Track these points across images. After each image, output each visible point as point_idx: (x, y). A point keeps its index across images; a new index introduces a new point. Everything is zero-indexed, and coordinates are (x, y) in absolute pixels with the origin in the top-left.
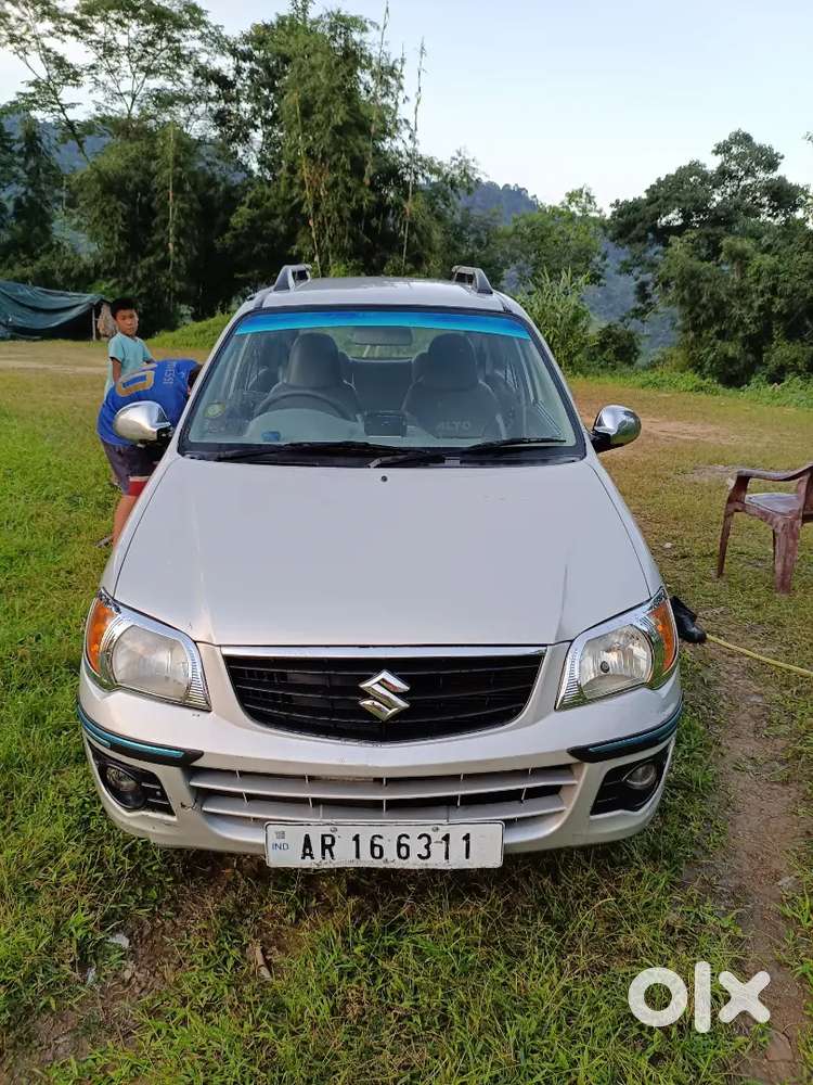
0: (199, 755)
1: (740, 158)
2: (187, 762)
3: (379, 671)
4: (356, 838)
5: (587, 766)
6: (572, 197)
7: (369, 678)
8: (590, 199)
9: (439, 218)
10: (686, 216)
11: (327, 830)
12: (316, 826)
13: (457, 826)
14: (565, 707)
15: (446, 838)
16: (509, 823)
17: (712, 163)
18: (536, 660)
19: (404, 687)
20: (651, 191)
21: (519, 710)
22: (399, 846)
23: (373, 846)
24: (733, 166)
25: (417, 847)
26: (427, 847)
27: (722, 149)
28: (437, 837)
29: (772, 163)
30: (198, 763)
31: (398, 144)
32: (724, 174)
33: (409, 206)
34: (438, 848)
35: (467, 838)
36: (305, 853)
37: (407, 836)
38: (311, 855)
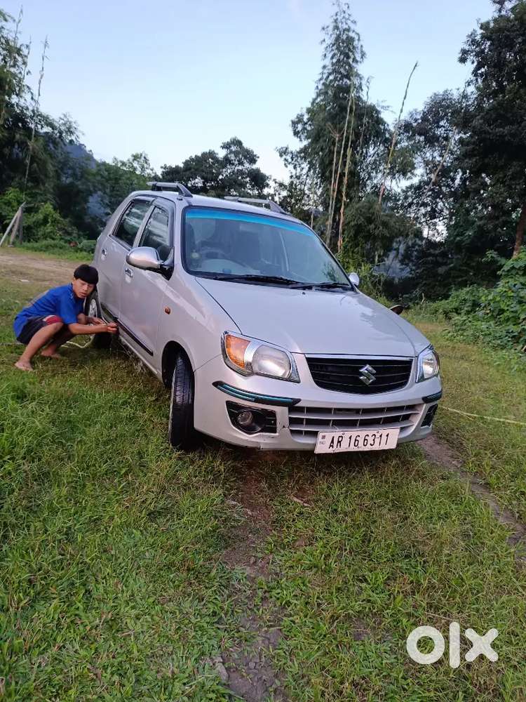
0: (299, 400)
1: (236, 154)
2: (292, 405)
3: (365, 364)
4: (350, 438)
5: (425, 405)
6: (136, 157)
7: (362, 367)
8: (146, 160)
9: (52, 156)
10: (206, 180)
11: (340, 434)
12: (337, 433)
13: (384, 431)
14: (419, 382)
15: (381, 436)
16: (402, 429)
17: (221, 154)
18: (410, 362)
19: (374, 371)
20: (186, 163)
21: (406, 383)
22: (365, 440)
23: (356, 440)
24: (232, 157)
25: (370, 440)
26: (374, 440)
27: (226, 146)
28: (378, 435)
29: (253, 160)
30: (297, 405)
31: (22, 102)
32: (227, 161)
33: (31, 144)
34: (377, 441)
35: (387, 436)
36: (331, 446)
37: (368, 436)
38: (333, 446)
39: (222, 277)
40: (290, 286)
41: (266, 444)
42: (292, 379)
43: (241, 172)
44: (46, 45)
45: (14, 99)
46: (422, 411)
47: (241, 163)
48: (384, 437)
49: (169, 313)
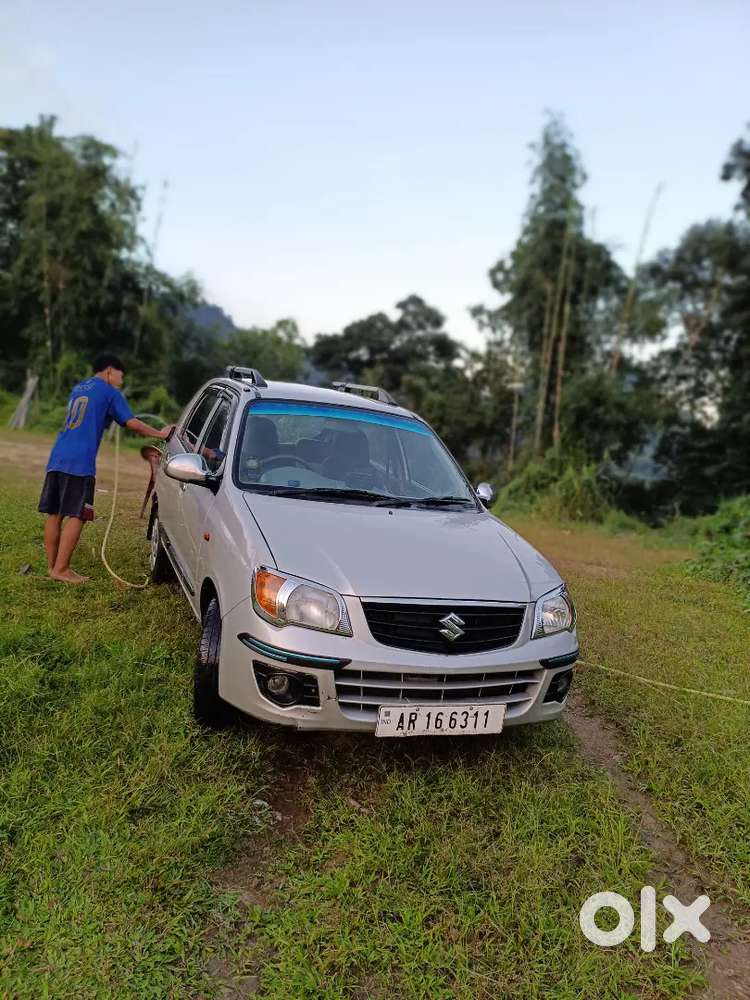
0: (349, 661)
1: (415, 315)
2: (339, 668)
3: (449, 613)
4: (429, 716)
5: (546, 672)
6: (282, 324)
7: (443, 617)
8: (295, 328)
9: (170, 325)
10: (373, 351)
11: (413, 710)
12: (407, 708)
13: (480, 707)
14: (535, 638)
15: (476, 714)
16: (510, 706)
17: (395, 315)
18: (521, 611)
19: (463, 622)
20: (349, 331)
21: (514, 639)
22: (451, 719)
23: (437, 720)
24: (409, 319)
25: (460, 720)
26: (465, 720)
27: (402, 305)
28: (472, 713)
29: (437, 320)
30: (346, 668)
31: (134, 256)
32: (402, 325)
33: (143, 310)
34: (471, 721)
35: (487, 714)
36: (399, 727)
37: (456, 713)
38: (402, 728)
39: (281, 492)
40: (376, 503)
41: (304, 721)
42: (342, 632)
43: (420, 340)
44: (166, 184)
45: (124, 254)
46: (544, 679)
47: (421, 326)
48: (481, 718)
49: (208, 540)
